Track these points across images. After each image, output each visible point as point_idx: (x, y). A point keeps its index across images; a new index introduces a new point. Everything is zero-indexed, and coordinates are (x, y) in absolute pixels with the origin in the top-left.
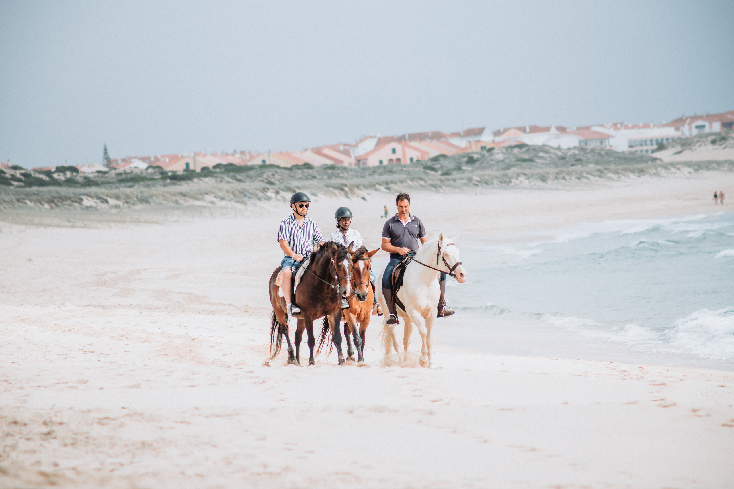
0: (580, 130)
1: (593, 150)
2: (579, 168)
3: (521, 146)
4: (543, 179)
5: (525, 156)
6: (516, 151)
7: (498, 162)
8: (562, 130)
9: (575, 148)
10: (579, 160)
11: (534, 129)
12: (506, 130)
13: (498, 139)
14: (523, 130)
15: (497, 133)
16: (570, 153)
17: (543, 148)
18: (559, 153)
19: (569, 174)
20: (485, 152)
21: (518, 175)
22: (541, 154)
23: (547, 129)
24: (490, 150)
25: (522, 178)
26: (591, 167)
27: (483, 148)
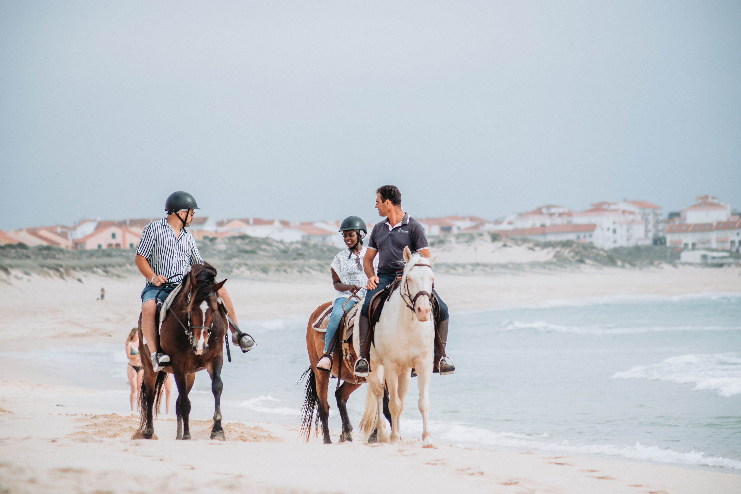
0: (304, 225)
1: (315, 246)
2: (300, 262)
3: (243, 237)
4: (265, 270)
5: (248, 248)
6: (239, 242)
7: (220, 252)
8: (285, 224)
9: (297, 242)
10: (300, 255)
11: (258, 222)
12: (229, 221)
13: (221, 229)
14: (246, 221)
15: (220, 224)
16: (292, 247)
17: (265, 241)
18: (282, 247)
19: (291, 267)
20: (207, 242)
21: (239, 265)
22: (264, 247)
23: (270, 223)
24: (213, 240)
25: (243, 269)
26: (313, 262)
27: (205, 238)
